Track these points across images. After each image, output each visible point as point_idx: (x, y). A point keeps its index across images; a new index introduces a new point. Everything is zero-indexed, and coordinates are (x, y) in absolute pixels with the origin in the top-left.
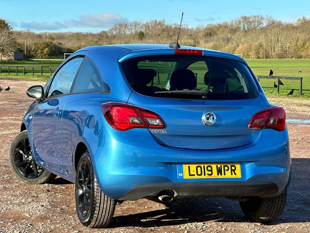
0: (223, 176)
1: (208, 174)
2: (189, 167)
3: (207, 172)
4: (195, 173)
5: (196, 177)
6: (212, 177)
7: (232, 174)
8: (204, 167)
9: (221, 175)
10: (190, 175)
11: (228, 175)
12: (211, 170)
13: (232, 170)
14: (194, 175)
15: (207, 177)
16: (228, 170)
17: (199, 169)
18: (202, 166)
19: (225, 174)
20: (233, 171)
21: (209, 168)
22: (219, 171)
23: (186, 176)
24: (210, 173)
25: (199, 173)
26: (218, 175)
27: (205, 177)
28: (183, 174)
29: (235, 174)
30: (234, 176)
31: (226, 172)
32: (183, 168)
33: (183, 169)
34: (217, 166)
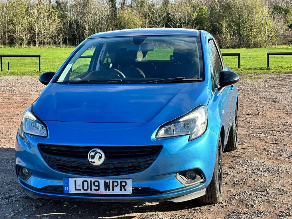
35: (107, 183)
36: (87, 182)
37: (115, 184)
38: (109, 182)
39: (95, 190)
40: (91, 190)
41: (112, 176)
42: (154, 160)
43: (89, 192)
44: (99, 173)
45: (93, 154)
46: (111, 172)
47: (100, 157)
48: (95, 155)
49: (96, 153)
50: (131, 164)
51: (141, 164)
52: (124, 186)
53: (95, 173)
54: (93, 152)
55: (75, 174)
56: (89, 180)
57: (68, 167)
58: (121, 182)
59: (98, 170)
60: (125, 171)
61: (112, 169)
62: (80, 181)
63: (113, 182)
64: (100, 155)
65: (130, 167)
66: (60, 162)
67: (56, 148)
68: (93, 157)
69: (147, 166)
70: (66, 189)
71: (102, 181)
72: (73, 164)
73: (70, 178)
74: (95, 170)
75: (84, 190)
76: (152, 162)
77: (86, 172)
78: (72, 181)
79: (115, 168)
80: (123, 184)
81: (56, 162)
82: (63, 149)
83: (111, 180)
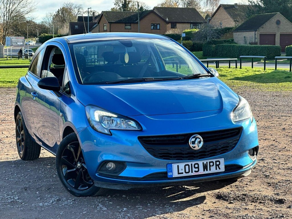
35: (205, 164)
36: (188, 165)
37: (212, 164)
38: (207, 162)
39: (195, 171)
40: (192, 172)
41: (208, 157)
42: (238, 140)
43: (190, 174)
44: (197, 157)
45: (193, 140)
46: (208, 155)
47: (200, 142)
48: (195, 140)
49: (196, 139)
50: (222, 146)
51: (229, 144)
52: (218, 165)
53: (195, 157)
54: (193, 138)
55: (177, 159)
56: (190, 164)
57: (171, 154)
58: (216, 162)
59: (197, 153)
60: (218, 152)
61: (208, 151)
62: (182, 165)
63: (210, 162)
64: (200, 140)
65: (222, 148)
66: (162, 150)
67: (155, 139)
68: (193, 143)
69: (233, 146)
70: (169, 174)
71: (201, 163)
72: (174, 151)
73: (173, 164)
74: (195, 154)
75: (186, 173)
76: (237, 142)
77: (186, 157)
78: (175, 166)
79: (211, 150)
80: (218, 163)
81: (158, 151)
82: (162, 139)
83: (208, 161)
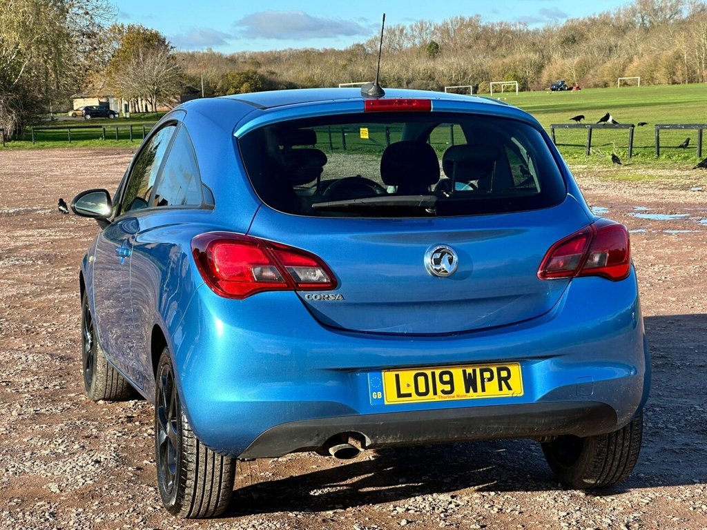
0: (479, 395)
1: (443, 392)
2: (397, 376)
3: (440, 387)
4: (412, 390)
5: (415, 399)
6: (454, 397)
7: (501, 389)
8: (433, 374)
9: (475, 391)
10: (400, 395)
11: (492, 390)
12: (451, 382)
13: (500, 379)
14: (410, 395)
15: (440, 397)
16: (490, 379)
17: (421, 380)
18: (429, 372)
19: (483, 390)
20: (503, 382)
21: (446, 378)
22: (470, 383)
23: (391, 398)
24: (448, 388)
25: (422, 389)
26: (468, 391)
27: (437, 399)
28: (383, 395)
29: (510, 388)
30: (506, 393)
31: (487, 384)
32: (382, 380)
33: (382, 383)
34: (464, 372)
